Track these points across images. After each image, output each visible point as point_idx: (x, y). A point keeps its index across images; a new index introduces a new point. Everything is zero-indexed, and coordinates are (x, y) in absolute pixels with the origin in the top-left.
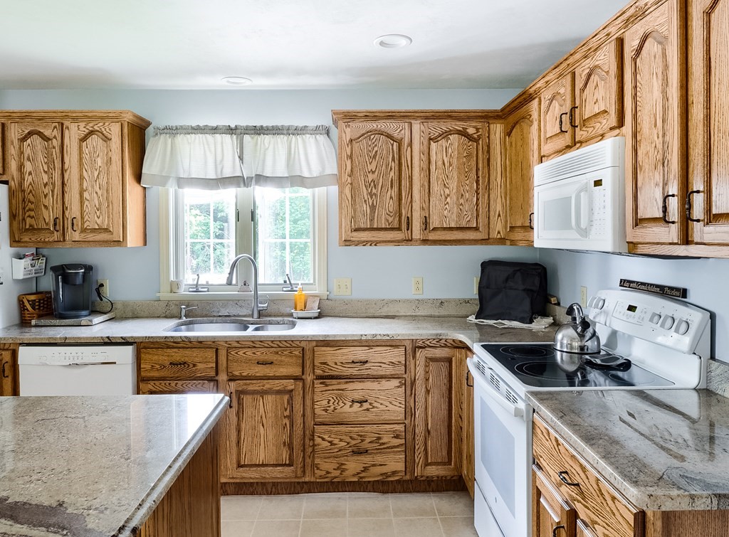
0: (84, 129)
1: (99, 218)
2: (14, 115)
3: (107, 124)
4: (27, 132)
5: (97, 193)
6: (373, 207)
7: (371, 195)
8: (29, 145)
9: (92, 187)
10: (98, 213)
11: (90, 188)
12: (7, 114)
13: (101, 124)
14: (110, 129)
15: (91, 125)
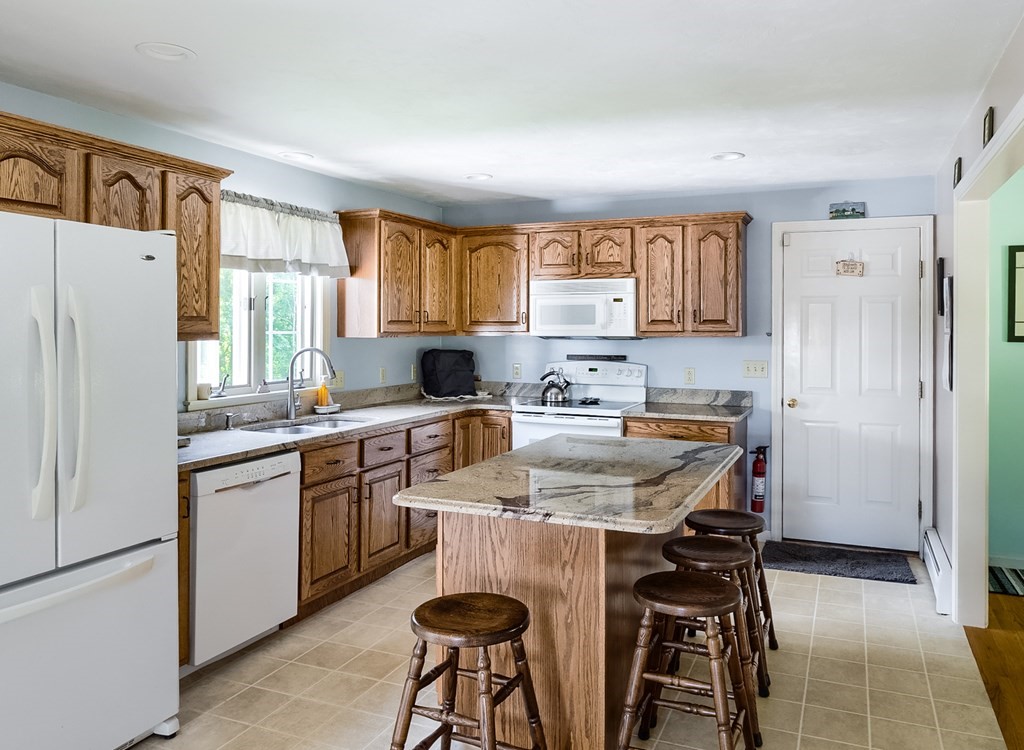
0: (184, 184)
1: (197, 302)
2: (96, 143)
3: (208, 182)
4: (114, 172)
5: (196, 269)
6: (399, 302)
7: (399, 290)
8: (117, 192)
9: (192, 261)
10: (197, 296)
11: (188, 263)
12: (90, 140)
13: (202, 181)
14: (211, 190)
15: (191, 179)
